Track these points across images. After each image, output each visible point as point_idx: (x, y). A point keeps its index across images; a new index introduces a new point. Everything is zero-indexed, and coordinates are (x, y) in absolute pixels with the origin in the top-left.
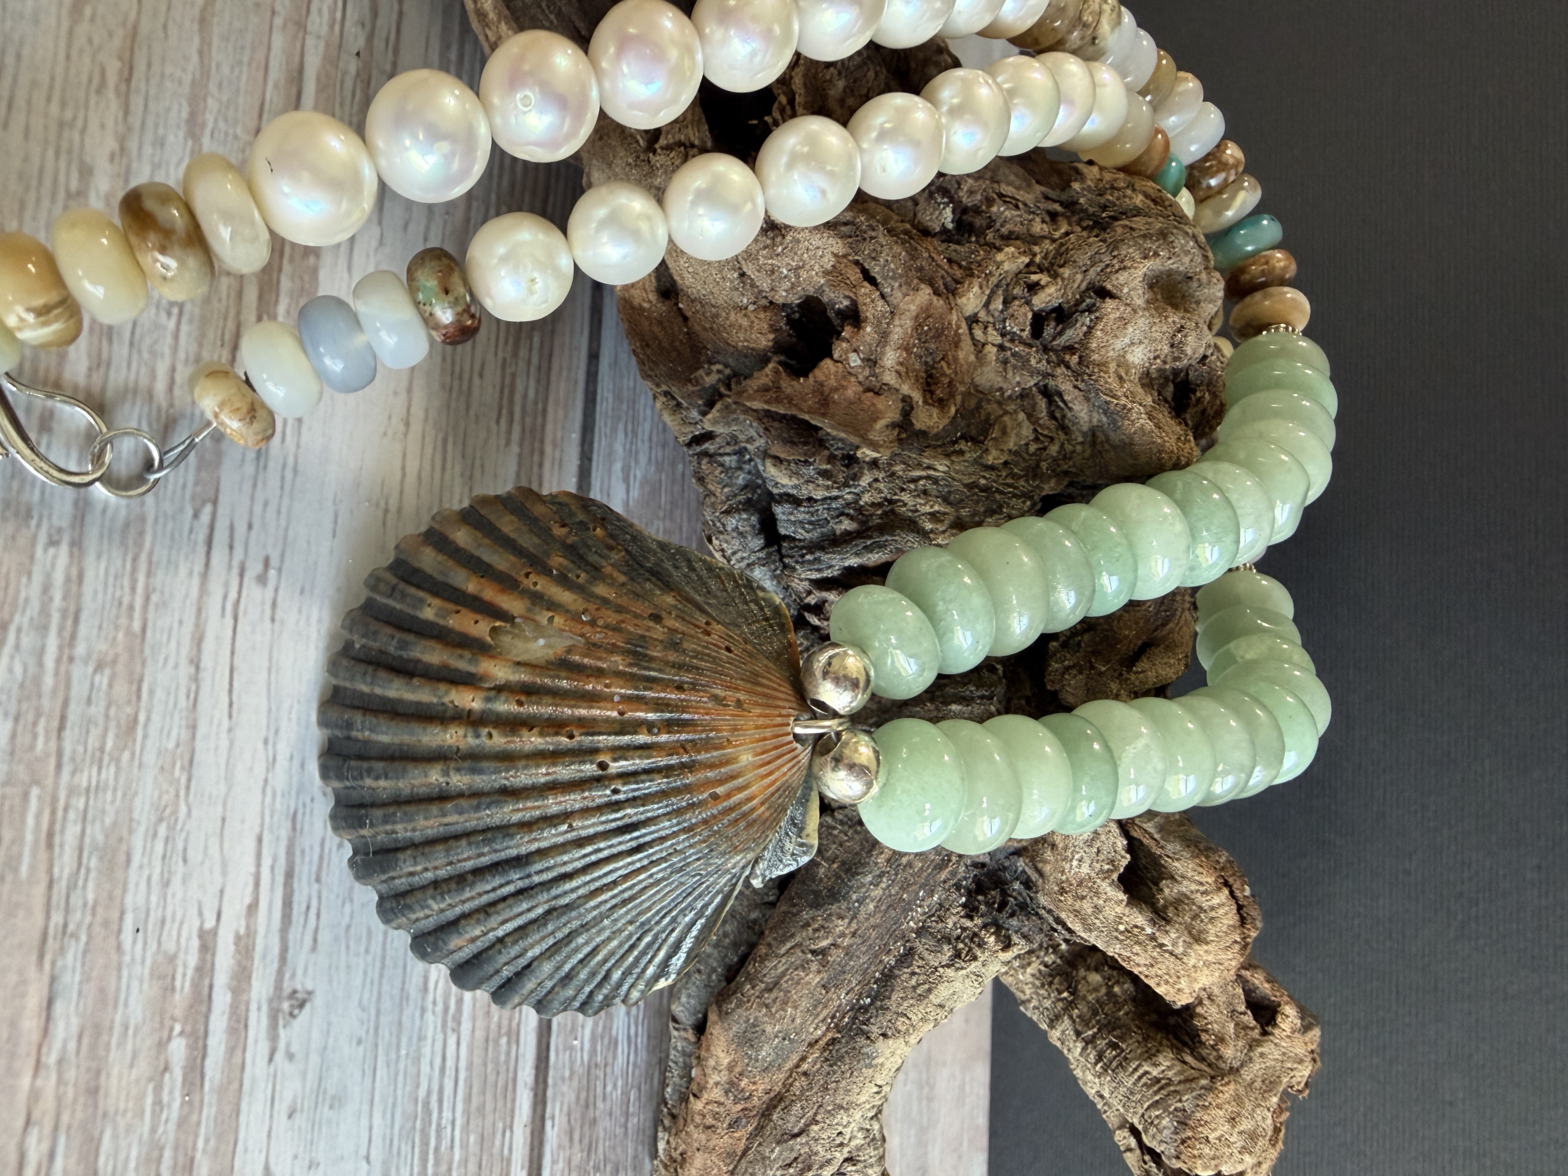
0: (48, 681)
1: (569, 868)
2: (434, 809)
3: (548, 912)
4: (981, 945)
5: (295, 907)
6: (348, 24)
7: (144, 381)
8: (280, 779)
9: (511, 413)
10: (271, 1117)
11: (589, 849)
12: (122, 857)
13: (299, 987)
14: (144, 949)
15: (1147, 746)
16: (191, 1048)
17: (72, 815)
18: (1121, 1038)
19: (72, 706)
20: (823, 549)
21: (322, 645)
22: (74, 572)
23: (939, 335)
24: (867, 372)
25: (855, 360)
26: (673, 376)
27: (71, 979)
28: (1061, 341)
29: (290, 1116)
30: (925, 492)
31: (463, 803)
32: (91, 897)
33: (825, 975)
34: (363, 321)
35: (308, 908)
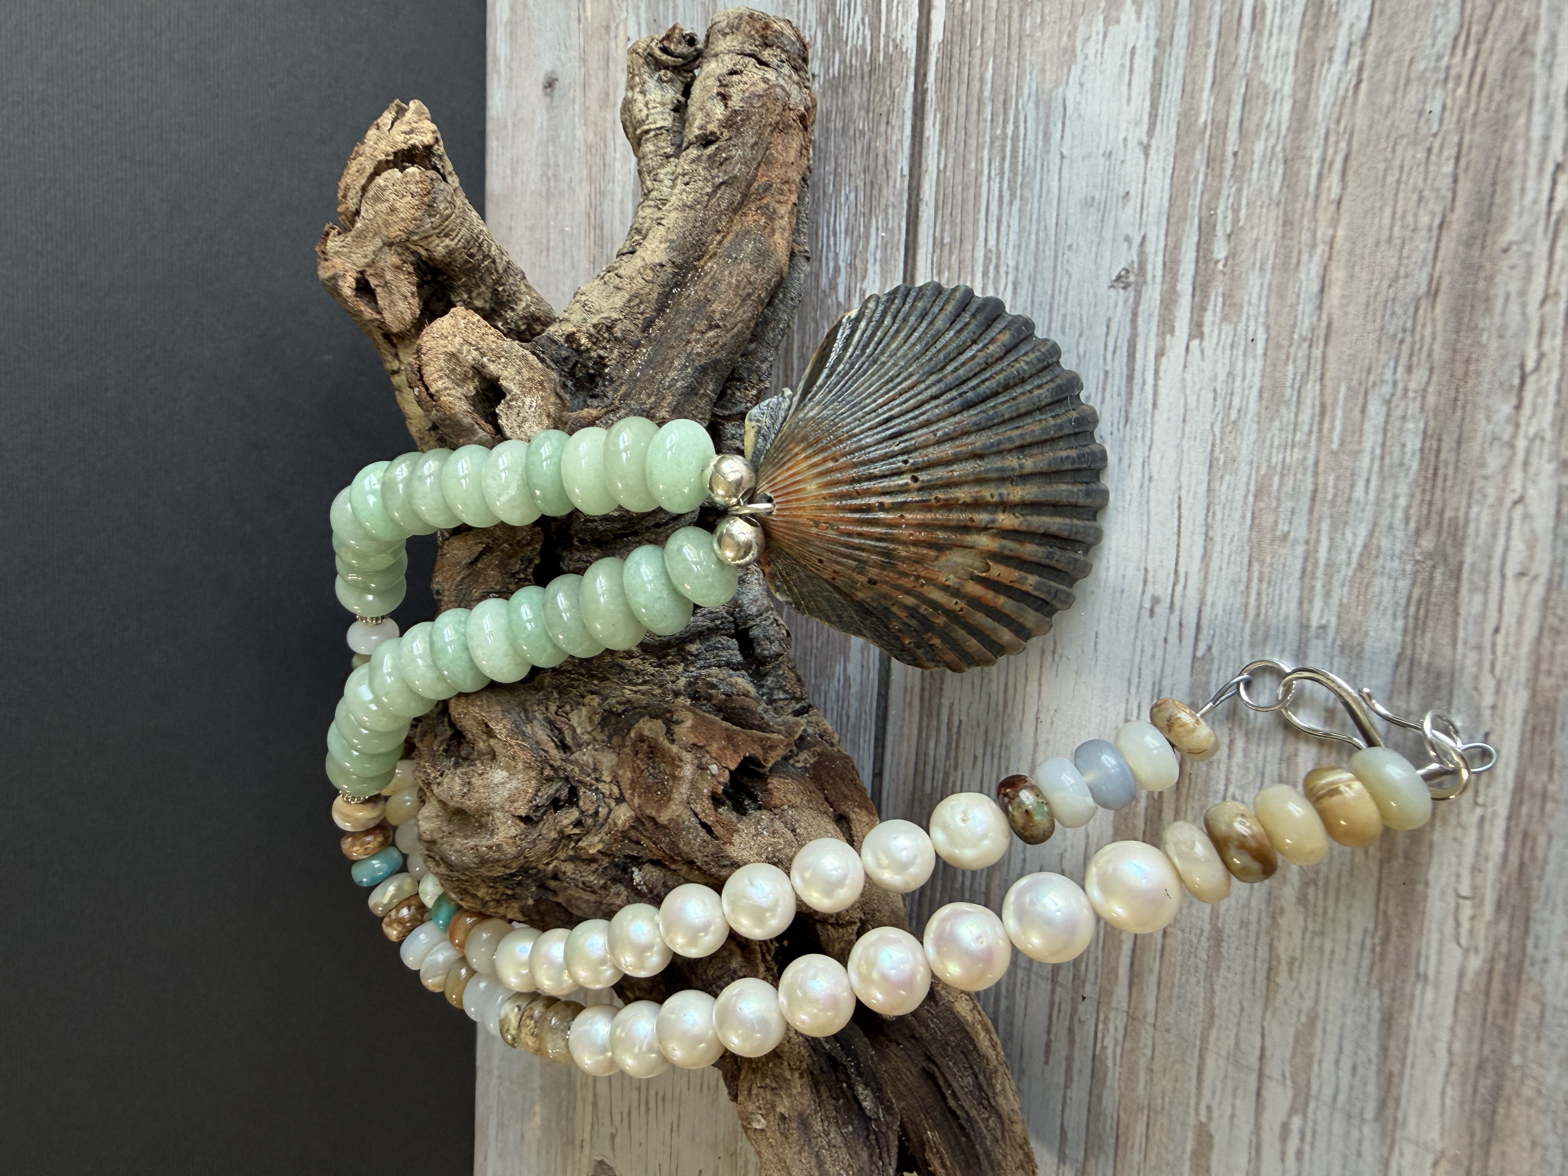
0: (1325, 527)
1: (933, 403)
2: (1028, 439)
3: (943, 367)
4: (590, 336)
5: (1125, 353)
6: (1093, 1022)
7: (1253, 747)
8: (1139, 451)
9: (949, 729)
10: (1143, 194)
11: (921, 418)
12: (1265, 395)
13: (1121, 291)
14: (1247, 327)
15: (499, 495)
16: (1210, 251)
17: (1306, 428)
18: (467, 262)
19: (1305, 508)
20: (709, 629)
21: (1106, 551)
22: (1306, 606)
23: (648, 789)
24: (704, 760)
25: (714, 768)
26: (832, 758)
27: (1306, 308)
28: (556, 786)
29: (1128, 194)
30: (637, 673)
31: (1008, 446)
32: (1290, 367)
33: (709, 309)
34: (1088, 791)
35: (1114, 352)
